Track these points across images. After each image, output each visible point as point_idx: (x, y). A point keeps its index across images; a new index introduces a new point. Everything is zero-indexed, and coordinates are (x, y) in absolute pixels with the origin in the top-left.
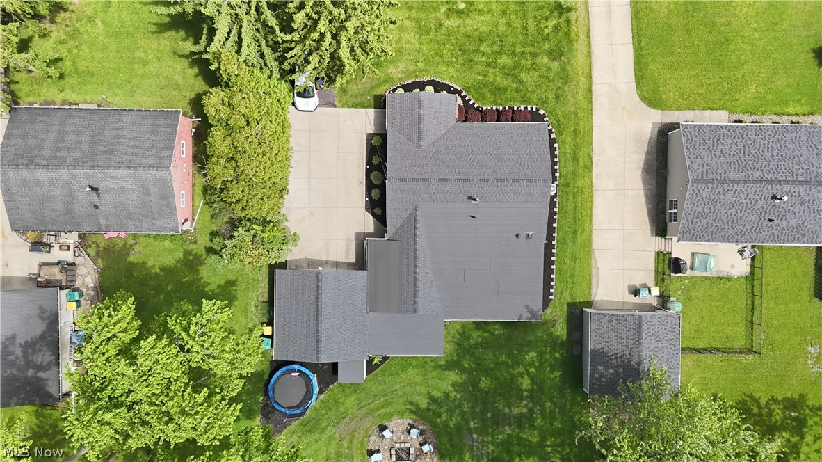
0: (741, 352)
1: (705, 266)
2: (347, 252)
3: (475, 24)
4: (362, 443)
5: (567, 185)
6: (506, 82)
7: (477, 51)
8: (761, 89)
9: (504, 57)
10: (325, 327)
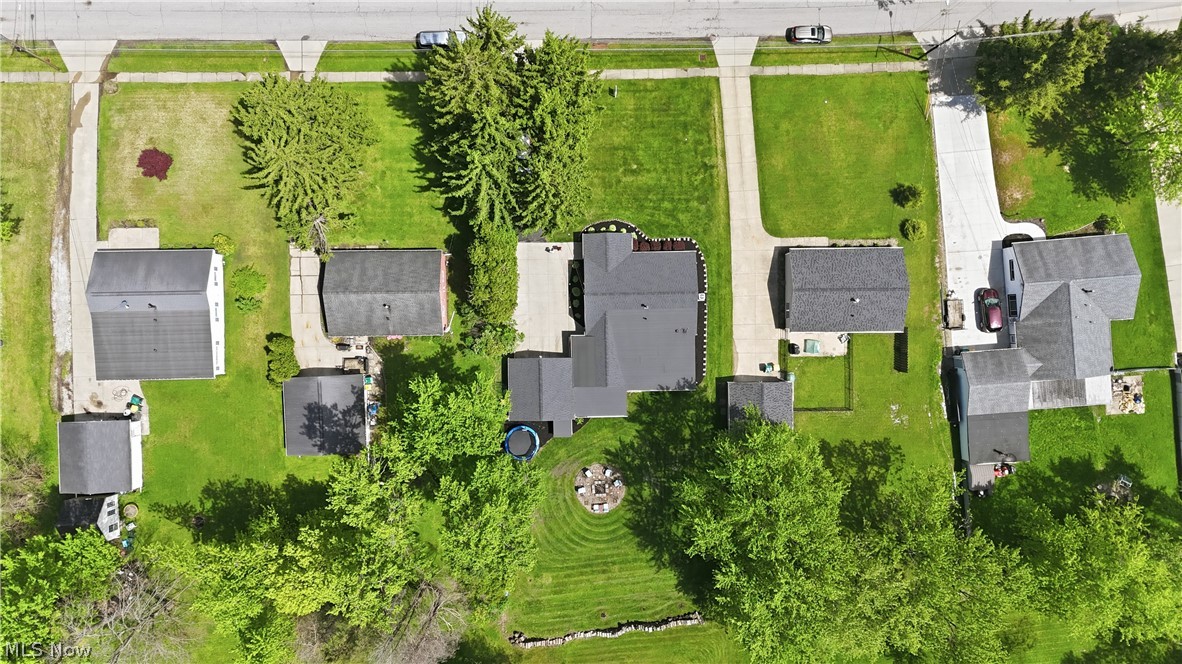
0: (842, 409)
1: (813, 349)
2: (557, 346)
3: (645, 179)
4: (571, 481)
5: (714, 293)
6: (668, 221)
7: (646, 199)
8: (852, 221)
9: (666, 203)
10: (545, 397)
